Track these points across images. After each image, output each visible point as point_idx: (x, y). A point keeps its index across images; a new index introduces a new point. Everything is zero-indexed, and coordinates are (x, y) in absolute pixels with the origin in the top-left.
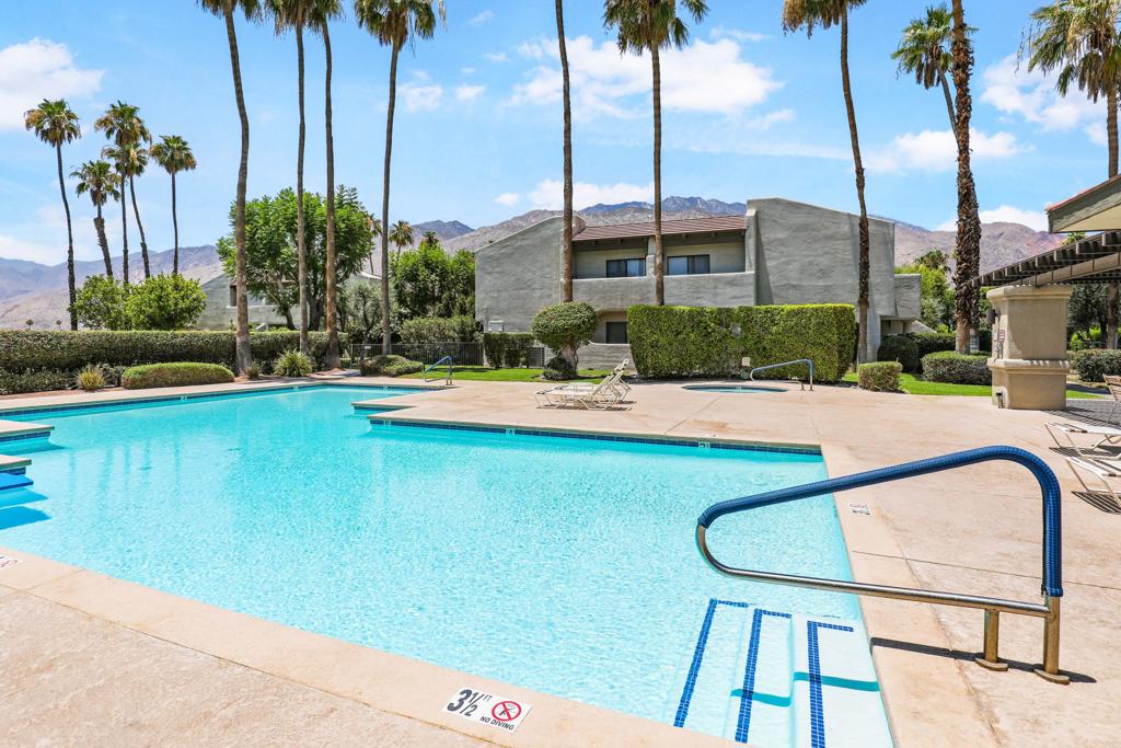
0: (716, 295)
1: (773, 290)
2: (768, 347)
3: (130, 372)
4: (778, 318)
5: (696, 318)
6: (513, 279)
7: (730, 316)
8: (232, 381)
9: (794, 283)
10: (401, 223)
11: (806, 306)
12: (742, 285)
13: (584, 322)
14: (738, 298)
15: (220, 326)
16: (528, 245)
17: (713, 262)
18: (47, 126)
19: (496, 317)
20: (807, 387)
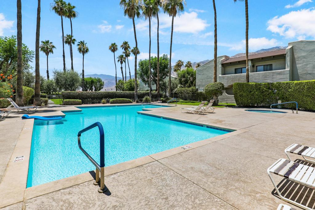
0: (273, 78)
1: (299, 75)
2: (288, 97)
3: (111, 100)
4: (291, 86)
5: (258, 87)
6: (206, 76)
7: (272, 86)
8: (132, 103)
9: (310, 72)
10: (188, 62)
11: (303, 81)
12: (284, 74)
13: (219, 88)
14: (282, 79)
15: (143, 90)
16: (211, 66)
17: (273, 67)
18: (112, 49)
19: (201, 87)
20: (295, 111)
